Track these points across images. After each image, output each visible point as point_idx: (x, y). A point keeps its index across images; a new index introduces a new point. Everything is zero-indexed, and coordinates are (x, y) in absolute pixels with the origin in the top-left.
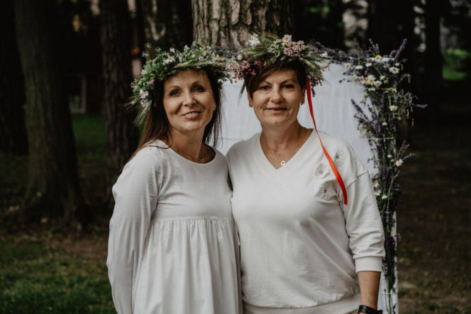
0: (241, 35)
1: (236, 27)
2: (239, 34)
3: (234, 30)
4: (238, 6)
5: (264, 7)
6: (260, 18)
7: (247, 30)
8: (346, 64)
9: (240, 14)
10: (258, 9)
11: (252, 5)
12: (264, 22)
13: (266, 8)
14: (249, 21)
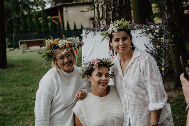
0: (103, 22)
1: (101, 19)
2: (102, 22)
3: (101, 20)
4: (102, 11)
5: (111, 10)
6: (110, 15)
7: (105, 20)
8: (141, 30)
9: (102, 14)
10: (109, 11)
11: (106, 10)
12: (111, 16)
13: (112, 11)
14: (105, 17)
